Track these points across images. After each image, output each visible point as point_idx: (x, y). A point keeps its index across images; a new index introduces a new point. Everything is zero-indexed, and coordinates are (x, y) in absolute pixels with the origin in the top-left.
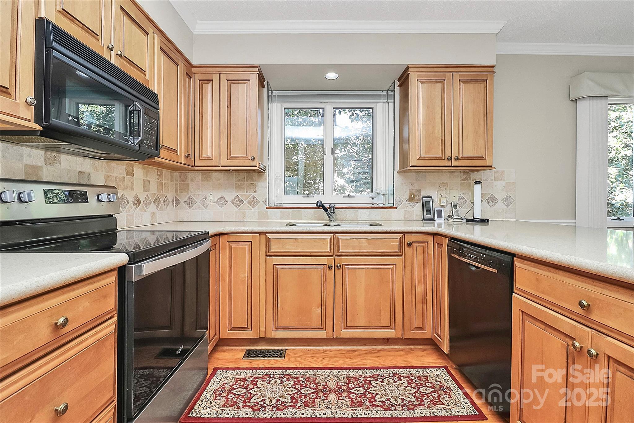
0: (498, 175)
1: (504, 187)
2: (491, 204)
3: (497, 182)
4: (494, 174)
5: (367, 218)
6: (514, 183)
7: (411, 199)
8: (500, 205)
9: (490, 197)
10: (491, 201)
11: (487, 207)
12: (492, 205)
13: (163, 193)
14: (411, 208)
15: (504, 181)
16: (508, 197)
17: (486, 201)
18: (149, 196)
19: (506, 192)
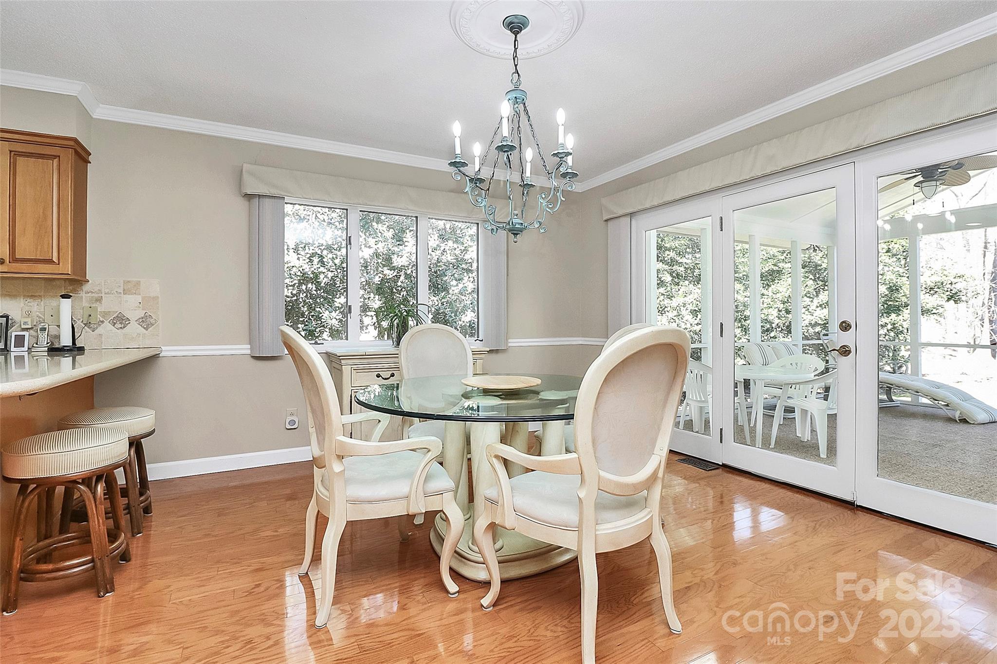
0: (129, 287)
1: (140, 303)
2: (118, 325)
3: (127, 296)
4: (122, 285)
6: (156, 298)
8: (134, 328)
9: (117, 316)
10: (118, 322)
11: (111, 330)
12: (121, 328)
15: (140, 295)
16: (146, 316)
17: (109, 322)
19: (143, 310)
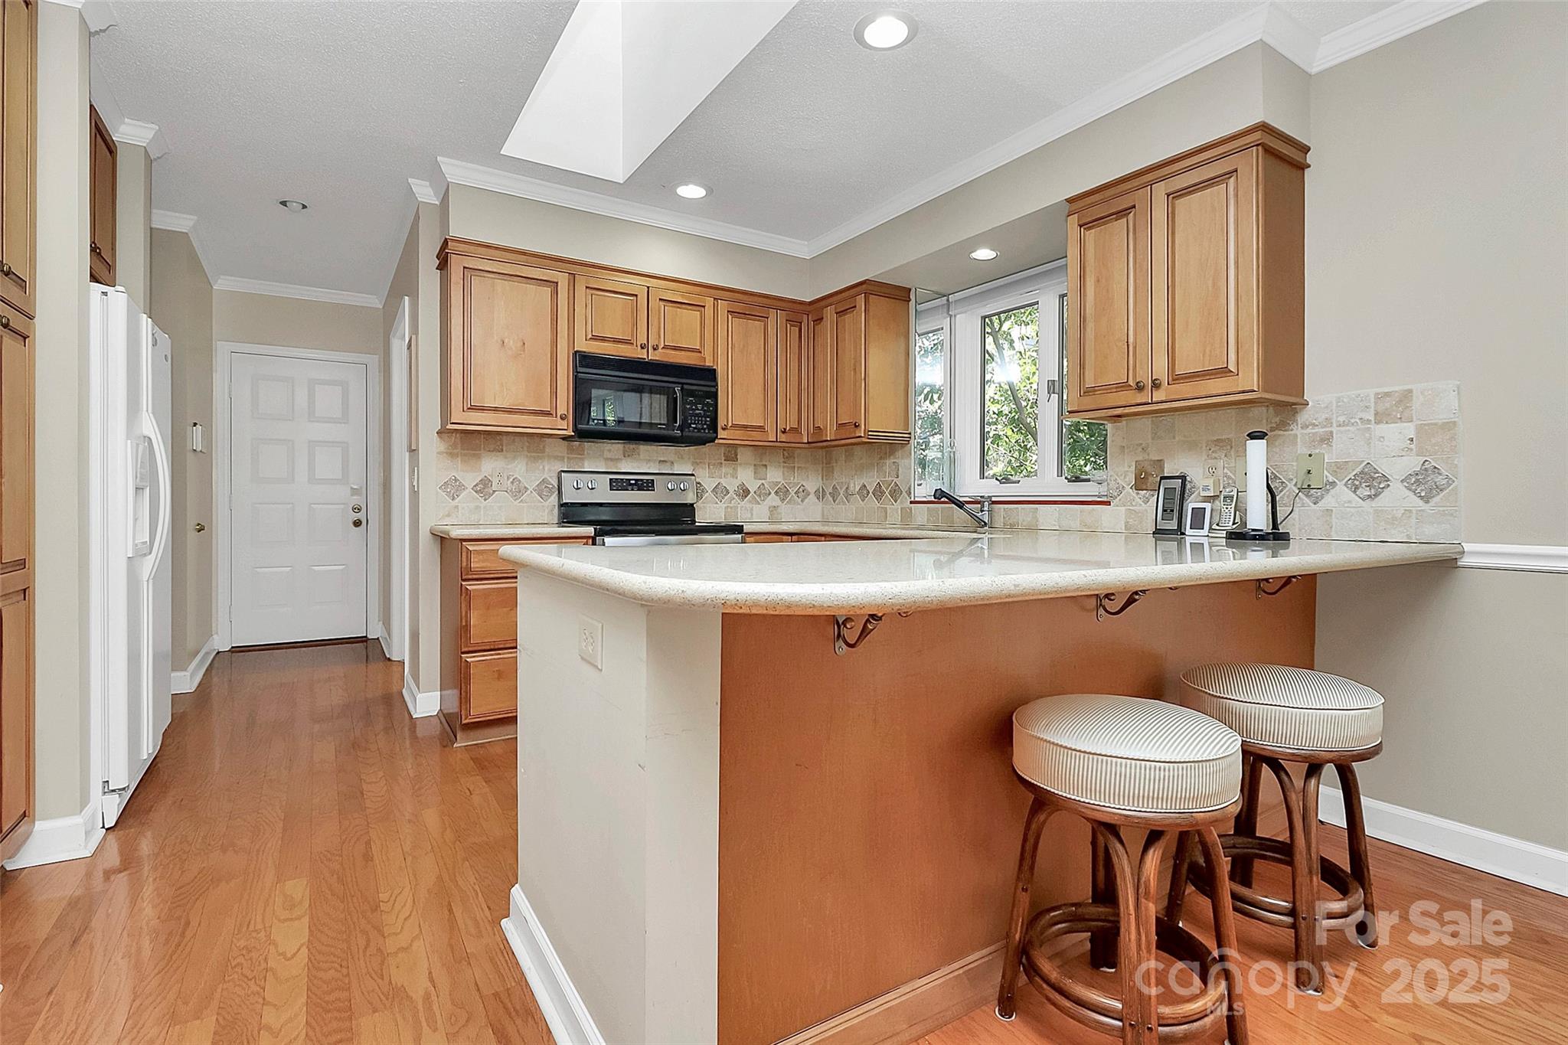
0: (1389, 406)
1: (1412, 440)
2: (1364, 491)
3: (1382, 426)
4: (1373, 405)
5: (1055, 525)
6: (1449, 426)
7: (1140, 484)
8: (1397, 497)
9: (1362, 472)
10: (1364, 485)
11: (1350, 502)
12: (1369, 496)
13: (795, 481)
14: (1141, 505)
15: (1412, 421)
16: (1426, 470)
17: (1345, 485)
18: (766, 485)
19: (1418, 455)
